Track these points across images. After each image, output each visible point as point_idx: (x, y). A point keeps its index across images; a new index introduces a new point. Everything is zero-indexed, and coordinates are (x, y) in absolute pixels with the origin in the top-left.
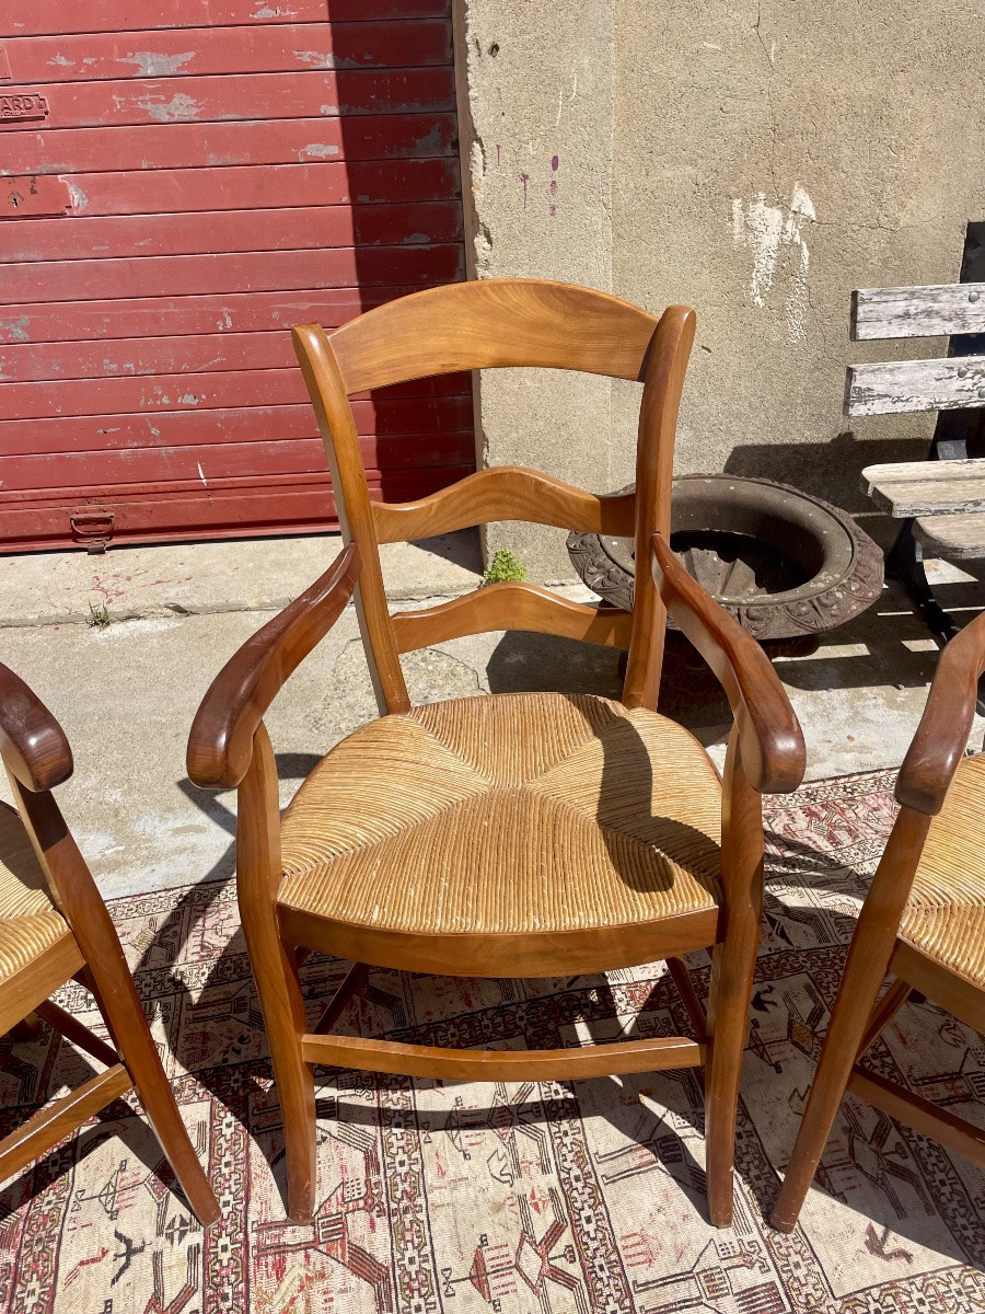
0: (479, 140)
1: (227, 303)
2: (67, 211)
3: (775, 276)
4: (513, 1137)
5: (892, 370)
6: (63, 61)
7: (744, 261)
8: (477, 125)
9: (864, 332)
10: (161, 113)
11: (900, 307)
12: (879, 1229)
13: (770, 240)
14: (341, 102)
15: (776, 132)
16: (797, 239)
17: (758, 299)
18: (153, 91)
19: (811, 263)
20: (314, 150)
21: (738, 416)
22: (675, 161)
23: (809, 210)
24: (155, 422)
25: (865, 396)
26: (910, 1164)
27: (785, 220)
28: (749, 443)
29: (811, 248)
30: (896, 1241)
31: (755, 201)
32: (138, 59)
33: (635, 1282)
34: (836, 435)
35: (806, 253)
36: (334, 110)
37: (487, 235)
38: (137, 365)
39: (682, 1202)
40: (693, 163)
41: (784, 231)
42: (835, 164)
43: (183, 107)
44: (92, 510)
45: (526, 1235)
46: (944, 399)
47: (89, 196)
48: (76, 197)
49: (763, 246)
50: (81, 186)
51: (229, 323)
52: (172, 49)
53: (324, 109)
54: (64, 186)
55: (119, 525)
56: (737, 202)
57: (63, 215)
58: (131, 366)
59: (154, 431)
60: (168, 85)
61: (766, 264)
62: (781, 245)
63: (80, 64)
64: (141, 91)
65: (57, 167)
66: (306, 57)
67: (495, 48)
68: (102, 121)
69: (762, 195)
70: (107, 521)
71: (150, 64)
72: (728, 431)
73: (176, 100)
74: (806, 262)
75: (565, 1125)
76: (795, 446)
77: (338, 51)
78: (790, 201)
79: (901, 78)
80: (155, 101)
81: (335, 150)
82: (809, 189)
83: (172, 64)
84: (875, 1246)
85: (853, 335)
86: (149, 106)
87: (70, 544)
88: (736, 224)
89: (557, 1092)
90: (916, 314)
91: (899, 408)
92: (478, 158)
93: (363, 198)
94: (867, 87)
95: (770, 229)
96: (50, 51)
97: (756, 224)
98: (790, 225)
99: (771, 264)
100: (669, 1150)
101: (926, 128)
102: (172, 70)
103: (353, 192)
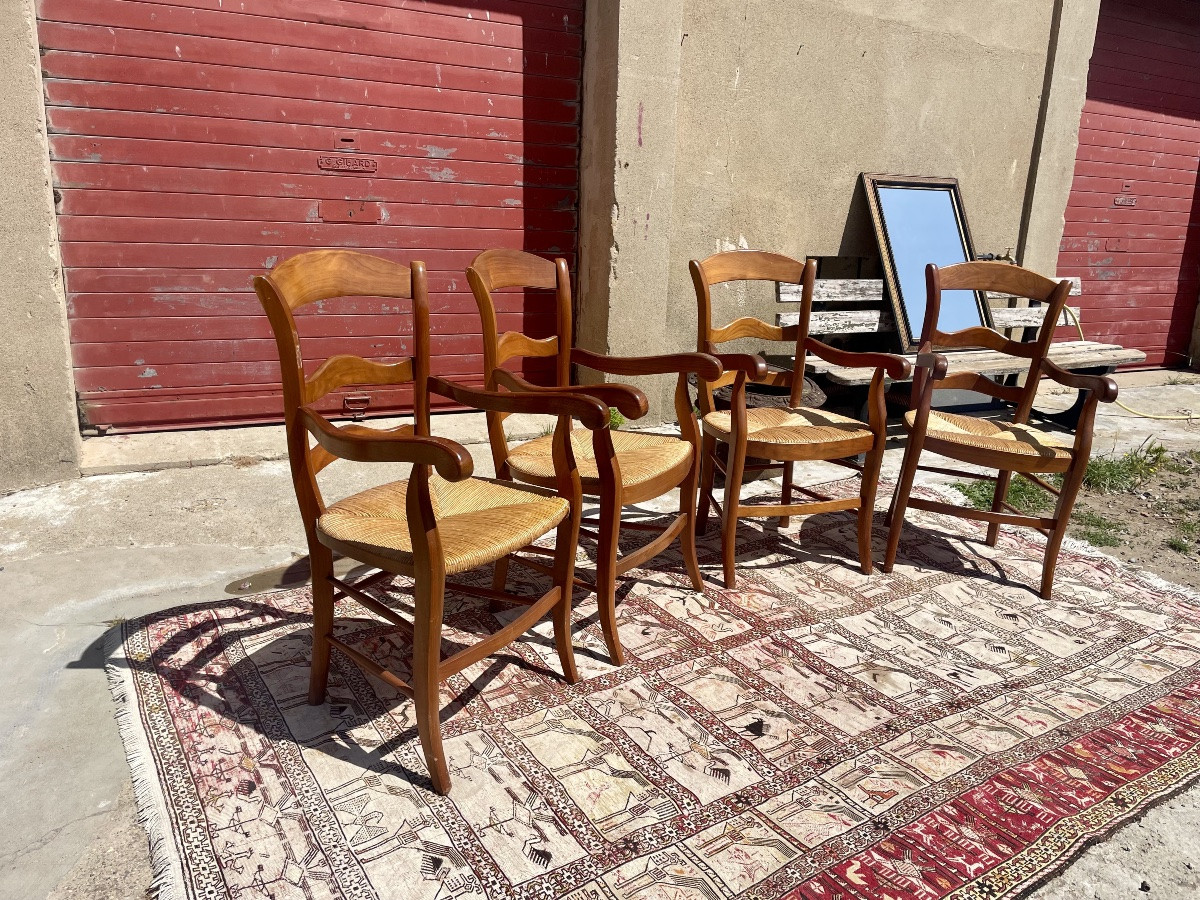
0: (617, 204)
1: (455, 277)
2: (378, 222)
6: (389, 145)
8: (617, 196)
9: (783, 297)
10: (435, 176)
11: (795, 288)
14: (525, 180)
15: (733, 212)
18: (433, 165)
20: (508, 201)
22: (694, 220)
23: (746, 246)
24: (404, 342)
31: (726, 240)
32: (428, 148)
33: (852, 588)
36: (521, 184)
37: (617, 247)
38: (400, 308)
40: (701, 222)
42: (756, 227)
43: (447, 174)
44: (357, 395)
47: (391, 215)
48: (384, 215)
50: (388, 209)
51: (454, 287)
52: (446, 145)
53: (516, 182)
54: (379, 209)
55: (372, 404)
56: (719, 240)
57: (375, 223)
58: (397, 308)
59: (403, 347)
60: (442, 163)
63: (398, 147)
64: (428, 164)
65: (376, 198)
66: (510, 157)
67: (627, 165)
68: (404, 177)
69: (728, 238)
70: (367, 401)
71: (434, 152)
73: (444, 171)
75: (798, 564)
77: (526, 156)
78: (740, 241)
79: (779, 192)
80: (434, 170)
81: (519, 202)
82: (747, 237)
83: (444, 153)
85: (778, 299)
86: (430, 172)
87: (339, 416)
88: (719, 249)
92: (616, 212)
93: (531, 227)
94: (767, 196)
96: (384, 139)
97: (726, 250)
101: (790, 215)
102: (445, 155)
103: (525, 225)
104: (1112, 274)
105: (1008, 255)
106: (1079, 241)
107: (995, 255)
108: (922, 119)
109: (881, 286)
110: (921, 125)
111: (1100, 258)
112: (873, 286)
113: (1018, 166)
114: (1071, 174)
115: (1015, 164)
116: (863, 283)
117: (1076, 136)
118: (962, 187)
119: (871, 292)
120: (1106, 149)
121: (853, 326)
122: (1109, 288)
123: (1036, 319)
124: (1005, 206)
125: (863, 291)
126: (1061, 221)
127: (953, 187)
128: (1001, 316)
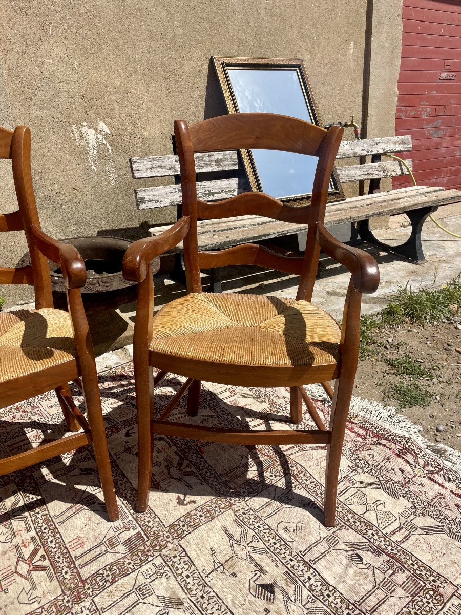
3: (98, 157)
4: (11, 523)
5: (152, 190)
7: (84, 151)
9: (137, 175)
11: (149, 164)
12: (182, 496)
13: (92, 142)
15: (85, 98)
16: (104, 142)
17: (93, 167)
19: (113, 152)
21: (96, 217)
22: (42, 108)
23: (106, 129)
25: (143, 200)
26: (193, 469)
27: (97, 133)
28: (104, 229)
29: (111, 146)
30: (189, 498)
31: (82, 126)
33: (75, 557)
34: (141, 223)
35: (109, 147)
39: (96, 518)
40: (50, 109)
41: (98, 139)
42: (113, 111)
45: (20, 558)
46: (176, 201)
49: (90, 145)
56: (74, 126)
61: (93, 152)
62: (98, 144)
69: (85, 124)
72: (93, 224)
74: (111, 152)
75: (38, 510)
76: (125, 229)
78: (97, 125)
79: (132, 78)
82: (104, 122)
84: (181, 502)
85: (133, 177)
88: (76, 135)
89: (32, 498)
90: (156, 167)
91: (158, 205)
94: (119, 81)
95: (91, 138)
97: (85, 135)
98: (99, 136)
99: (95, 152)
100: (89, 501)
101: (146, 99)
104: (442, 132)
105: (352, 122)
106: (415, 110)
107: (343, 123)
108: (262, 6)
109: (235, 156)
110: (262, 12)
111: (432, 121)
112: (228, 157)
113: (354, 48)
114: (399, 52)
115: (352, 46)
116: (218, 155)
117: (400, 20)
118: (306, 66)
119: (226, 163)
120: (429, 37)
121: (213, 194)
122: (440, 143)
123: (376, 172)
124: (348, 82)
125: (218, 162)
126: (395, 91)
127: (298, 66)
128: (347, 172)
